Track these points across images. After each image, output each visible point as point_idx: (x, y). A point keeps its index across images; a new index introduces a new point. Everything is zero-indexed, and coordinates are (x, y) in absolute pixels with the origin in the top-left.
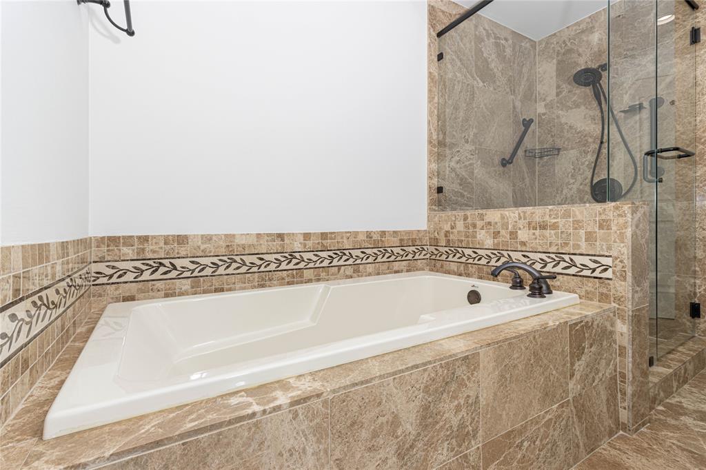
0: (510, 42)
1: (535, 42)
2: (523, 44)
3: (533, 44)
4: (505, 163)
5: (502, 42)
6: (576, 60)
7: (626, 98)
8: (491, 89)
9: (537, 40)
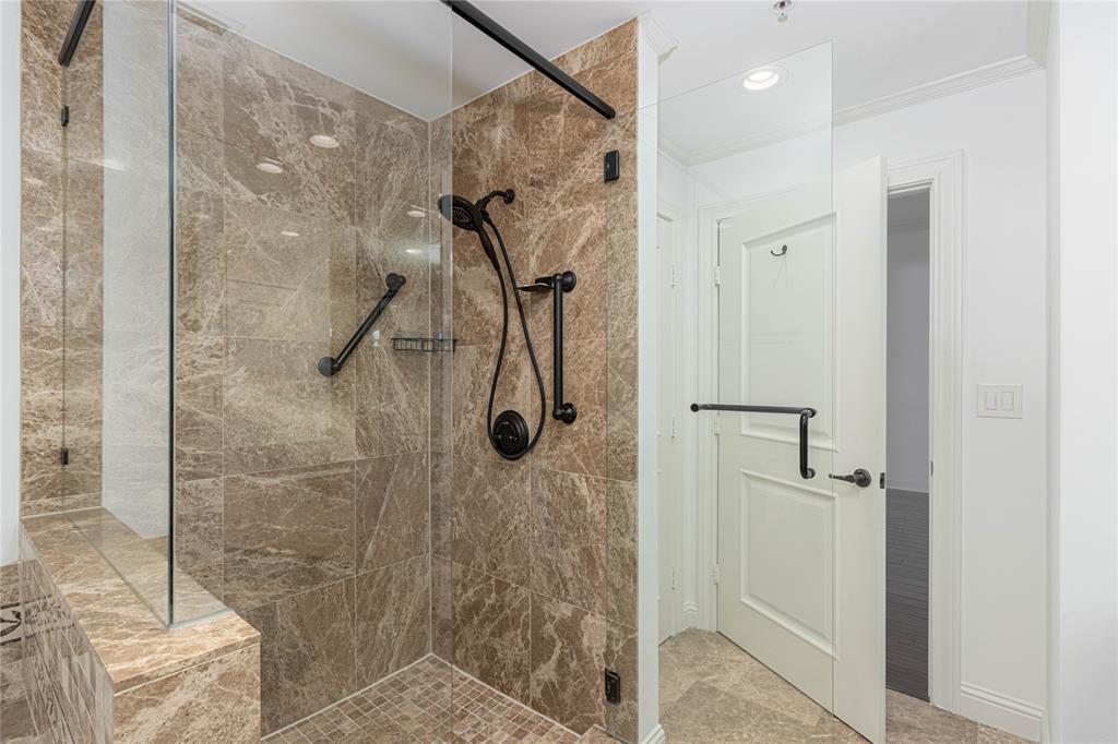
0: (350, 113)
1: (425, 123)
2: (389, 123)
3: (420, 128)
4: (333, 367)
5: (321, 109)
6: (476, 172)
7: (533, 262)
8: (287, 208)
9: (429, 121)
